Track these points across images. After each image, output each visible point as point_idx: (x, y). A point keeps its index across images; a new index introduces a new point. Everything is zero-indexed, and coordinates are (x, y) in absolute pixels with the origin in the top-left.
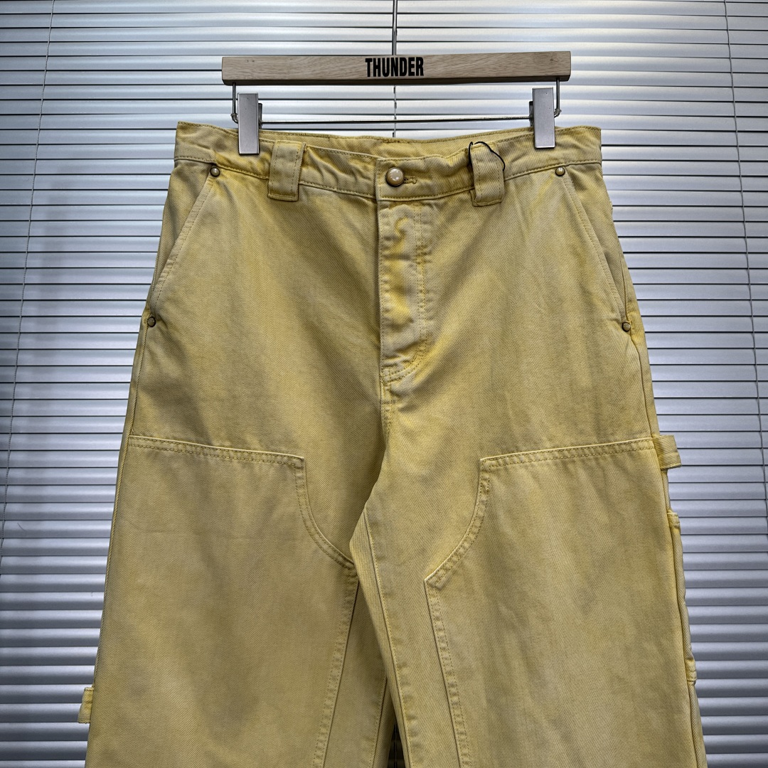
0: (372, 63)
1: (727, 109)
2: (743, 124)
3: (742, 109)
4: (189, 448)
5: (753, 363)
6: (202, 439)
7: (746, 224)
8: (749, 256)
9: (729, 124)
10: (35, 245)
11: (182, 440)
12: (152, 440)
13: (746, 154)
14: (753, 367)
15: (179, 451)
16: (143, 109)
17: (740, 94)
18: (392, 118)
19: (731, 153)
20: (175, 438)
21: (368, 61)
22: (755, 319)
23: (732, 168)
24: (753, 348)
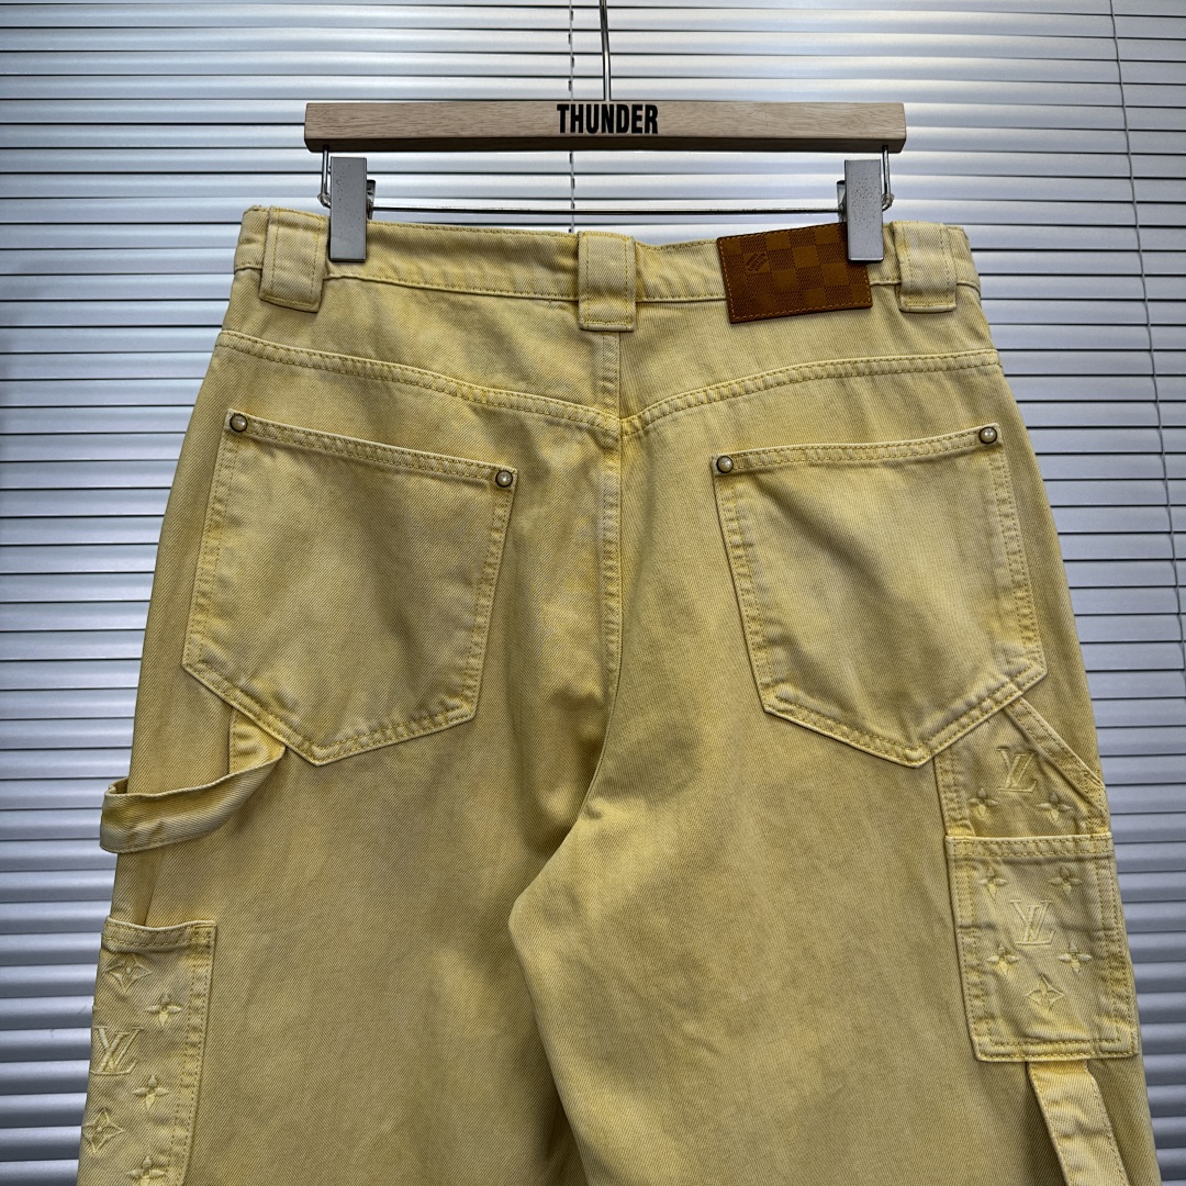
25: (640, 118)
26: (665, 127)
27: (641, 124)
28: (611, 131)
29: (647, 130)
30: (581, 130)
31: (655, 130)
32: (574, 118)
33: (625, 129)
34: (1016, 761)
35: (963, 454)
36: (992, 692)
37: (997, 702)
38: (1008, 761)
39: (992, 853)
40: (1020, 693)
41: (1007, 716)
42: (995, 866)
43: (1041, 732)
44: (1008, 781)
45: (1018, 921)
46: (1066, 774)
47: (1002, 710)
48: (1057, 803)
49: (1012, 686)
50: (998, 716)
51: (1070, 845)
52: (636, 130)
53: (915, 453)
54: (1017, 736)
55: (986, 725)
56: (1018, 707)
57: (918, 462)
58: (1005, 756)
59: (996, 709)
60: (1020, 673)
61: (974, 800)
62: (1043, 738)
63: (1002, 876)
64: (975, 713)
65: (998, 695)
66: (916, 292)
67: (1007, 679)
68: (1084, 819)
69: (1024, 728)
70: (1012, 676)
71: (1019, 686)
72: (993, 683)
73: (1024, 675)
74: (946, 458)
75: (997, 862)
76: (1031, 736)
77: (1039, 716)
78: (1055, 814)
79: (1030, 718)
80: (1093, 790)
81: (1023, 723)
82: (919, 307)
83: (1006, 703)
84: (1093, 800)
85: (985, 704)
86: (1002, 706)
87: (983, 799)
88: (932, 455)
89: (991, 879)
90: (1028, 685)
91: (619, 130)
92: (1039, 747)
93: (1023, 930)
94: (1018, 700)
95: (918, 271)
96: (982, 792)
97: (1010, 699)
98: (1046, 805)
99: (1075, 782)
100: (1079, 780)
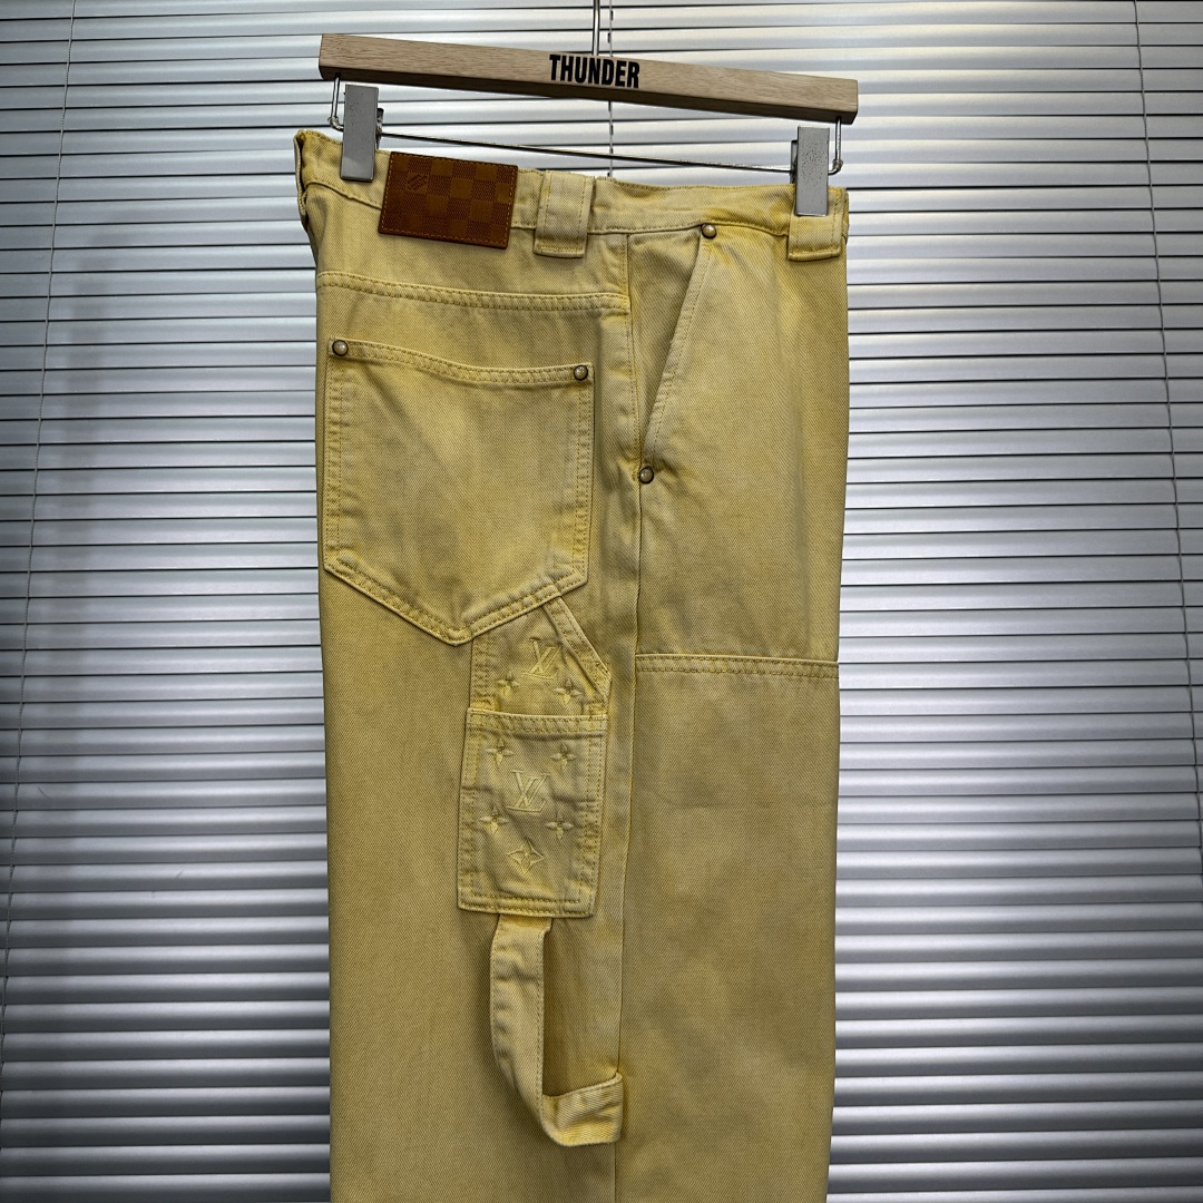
0: (559, 63)
1: (1134, 126)
2: (1159, 150)
3: (1157, 127)
4: (733, 665)
5: (1175, 526)
6: (753, 648)
7: (1164, 308)
8: (1169, 358)
9: (1136, 150)
10: (58, 359)
11: (719, 653)
12: (673, 658)
13: (1163, 197)
14: (1173, 532)
15: (717, 672)
16: (216, 142)
17: (1155, 103)
18: (605, 150)
19: (1140, 197)
20: (708, 652)
21: (554, 58)
22: (1177, 457)
23: (1142, 220)
24: (1174, 504)
25: (623, 73)
26: (646, 82)
27: (624, 78)
28: (597, 82)
29: (629, 84)
30: (570, 79)
31: (636, 85)
32: (564, 68)
33: (610, 82)
34: (546, 653)
35: (558, 386)
36: (534, 591)
37: (538, 600)
38: (538, 652)
39: (504, 727)
40: (559, 594)
41: (545, 612)
42: (505, 738)
43: (568, 627)
44: (535, 668)
45: (515, 789)
46: (582, 663)
47: (541, 606)
48: (570, 688)
49: (553, 587)
50: (537, 612)
51: (572, 724)
52: (619, 83)
53: (515, 380)
54: (550, 630)
55: (525, 617)
56: (555, 605)
57: (517, 388)
58: (536, 647)
59: (535, 605)
60: (562, 577)
61: (502, 682)
62: (569, 632)
63: (510, 748)
64: (516, 605)
65: (539, 594)
66: (548, 237)
67: (549, 580)
68: (589, 703)
69: (556, 623)
70: (555, 578)
71: (559, 589)
72: (537, 583)
73: (565, 579)
74: (544, 388)
75: (507, 735)
76: (560, 631)
77: (570, 614)
78: (567, 698)
79: (563, 615)
80: (601, 678)
81: (556, 619)
82: (550, 251)
83: (545, 600)
84: (598, 687)
85: (525, 599)
86: (540, 603)
87: (510, 681)
88: (531, 384)
89: (502, 749)
90: (567, 589)
91: (604, 82)
92: (564, 640)
93: (518, 797)
94: (555, 599)
95: (553, 218)
96: (510, 675)
97: (549, 598)
98: (561, 690)
99: (587, 671)
100: (591, 669)
